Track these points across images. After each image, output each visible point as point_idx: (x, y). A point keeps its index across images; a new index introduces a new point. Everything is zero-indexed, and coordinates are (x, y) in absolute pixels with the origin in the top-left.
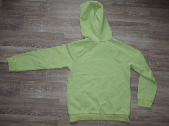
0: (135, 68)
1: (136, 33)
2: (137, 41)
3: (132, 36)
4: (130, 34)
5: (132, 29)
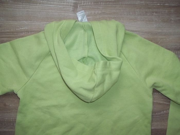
0: (163, 90)
1: (156, 12)
2: (160, 31)
3: (149, 20)
4: (143, 16)
5: (147, 4)
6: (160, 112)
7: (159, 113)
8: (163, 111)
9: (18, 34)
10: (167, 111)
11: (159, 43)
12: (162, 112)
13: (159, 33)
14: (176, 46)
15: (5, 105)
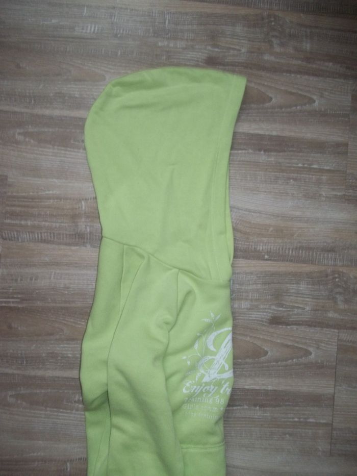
1: (295, 179)
2: (298, 213)
3: (280, 193)
4: (271, 184)
5: (280, 163)
6: (286, 360)
7: (284, 363)
8: (292, 359)
9: (41, 202)
10: (299, 359)
11: (295, 235)
12: (290, 361)
13: (296, 217)
14: (325, 244)
15: (10, 327)
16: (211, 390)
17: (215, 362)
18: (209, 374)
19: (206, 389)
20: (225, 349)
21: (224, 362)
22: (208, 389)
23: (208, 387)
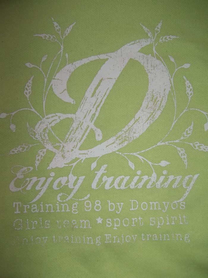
16: (71, 186)
17: (75, 125)
18: (62, 151)
19: (60, 183)
20: (94, 99)
21: (92, 126)
22: (63, 183)
23: (64, 180)
